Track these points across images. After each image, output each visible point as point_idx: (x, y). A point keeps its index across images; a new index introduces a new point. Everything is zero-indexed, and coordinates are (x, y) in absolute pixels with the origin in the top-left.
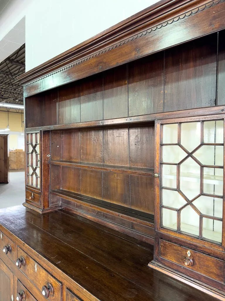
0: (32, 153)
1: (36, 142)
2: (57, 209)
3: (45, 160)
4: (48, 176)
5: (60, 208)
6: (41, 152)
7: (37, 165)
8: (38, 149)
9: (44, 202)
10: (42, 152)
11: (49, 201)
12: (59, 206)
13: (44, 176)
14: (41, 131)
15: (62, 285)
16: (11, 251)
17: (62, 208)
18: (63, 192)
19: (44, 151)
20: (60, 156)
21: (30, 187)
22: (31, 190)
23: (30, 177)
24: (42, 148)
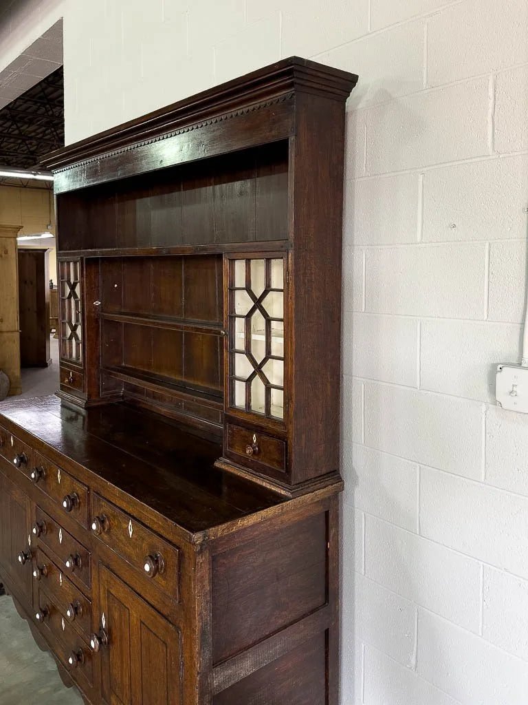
0: (69, 298)
1: (76, 278)
2: (115, 401)
3: (89, 312)
4: (97, 340)
5: (121, 400)
6: (82, 296)
7: (77, 320)
8: (78, 290)
9: (89, 386)
10: (85, 296)
11: (99, 386)
12: (118, 397)
13: (89, 340)
14: (82, 258)
15: (89, 490)
16: (26, 462)
17: (125, 399)
18: (126, 371)
19: (89, 295)
20: (121, 304)
21: (67, 361)
22: (68, 366)
23: (67, 341)
24: (85, 290)
